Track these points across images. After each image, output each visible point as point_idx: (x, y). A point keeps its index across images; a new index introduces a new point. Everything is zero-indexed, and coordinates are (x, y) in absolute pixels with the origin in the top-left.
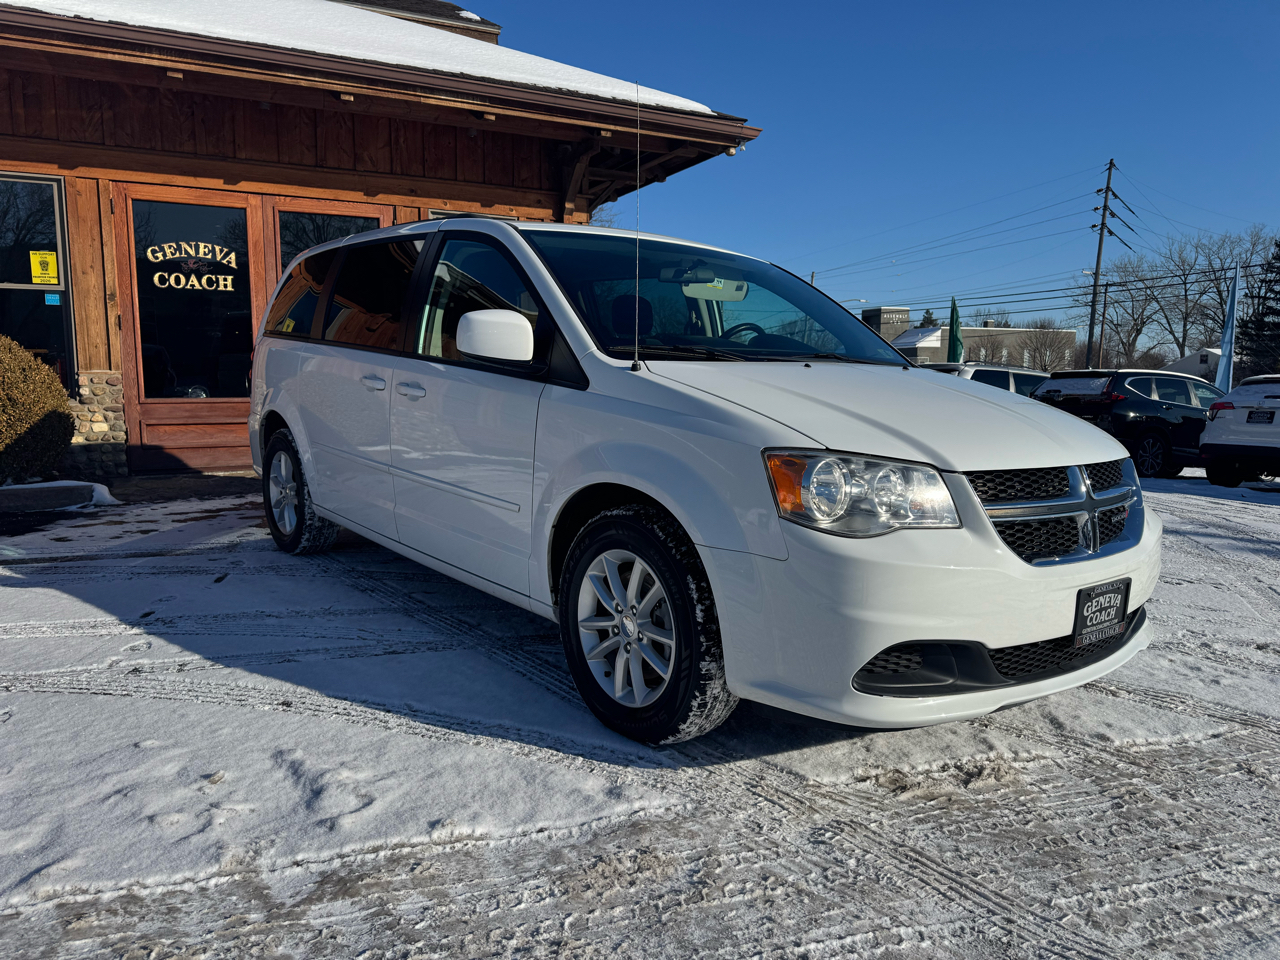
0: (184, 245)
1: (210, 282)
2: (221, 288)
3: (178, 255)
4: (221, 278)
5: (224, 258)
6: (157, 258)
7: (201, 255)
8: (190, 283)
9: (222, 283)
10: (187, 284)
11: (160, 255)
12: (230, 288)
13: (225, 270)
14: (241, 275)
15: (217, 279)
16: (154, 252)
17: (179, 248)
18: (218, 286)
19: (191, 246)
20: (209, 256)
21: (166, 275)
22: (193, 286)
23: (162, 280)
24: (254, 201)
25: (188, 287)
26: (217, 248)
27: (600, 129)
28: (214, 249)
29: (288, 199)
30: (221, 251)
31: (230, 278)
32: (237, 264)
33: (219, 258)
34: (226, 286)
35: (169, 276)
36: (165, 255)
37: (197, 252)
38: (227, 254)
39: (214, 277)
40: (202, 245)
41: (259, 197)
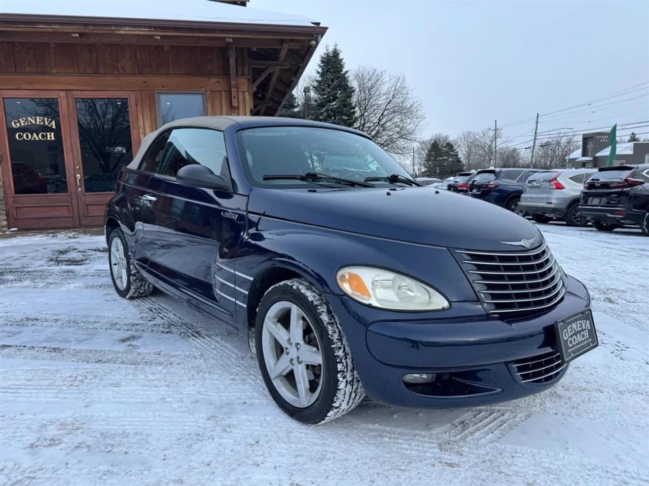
0: (29, 118)
1: (43, 136)
2: (49, 139)
3: (26, 123)
4: (48, 134)
5: (49, 124)
6: (17, 126)
7: (38, 123)
8: (33, 137)
9: (49, 136)
10: (32, 138)
11: (18, 124)
12: (53, 139)
13: (50, 130)
14: (58, 132)
15: (46, 134)
16: (15, 123)
17: (27, 120)
18: (47, 138)
19: (32, 119)
20: (42, 123)
21: (22, 134)
22: (35, 138)
23: (20, 136)
24: (62, 94)
25: (33, 139)
26: (46, 119)
27: (225, 38)
28: (44, 119)
29: (79, 92)
30: (48, 120)
31: (52, 134)
32: (56, 127)
33: (46, 123)
34: (51, 138)
35: (23, 134)
36: (20, 124)
37: (36, 122)
38: (51, 122)
39: (45, 134)
40: (38, 118)
41: (65, 92)
